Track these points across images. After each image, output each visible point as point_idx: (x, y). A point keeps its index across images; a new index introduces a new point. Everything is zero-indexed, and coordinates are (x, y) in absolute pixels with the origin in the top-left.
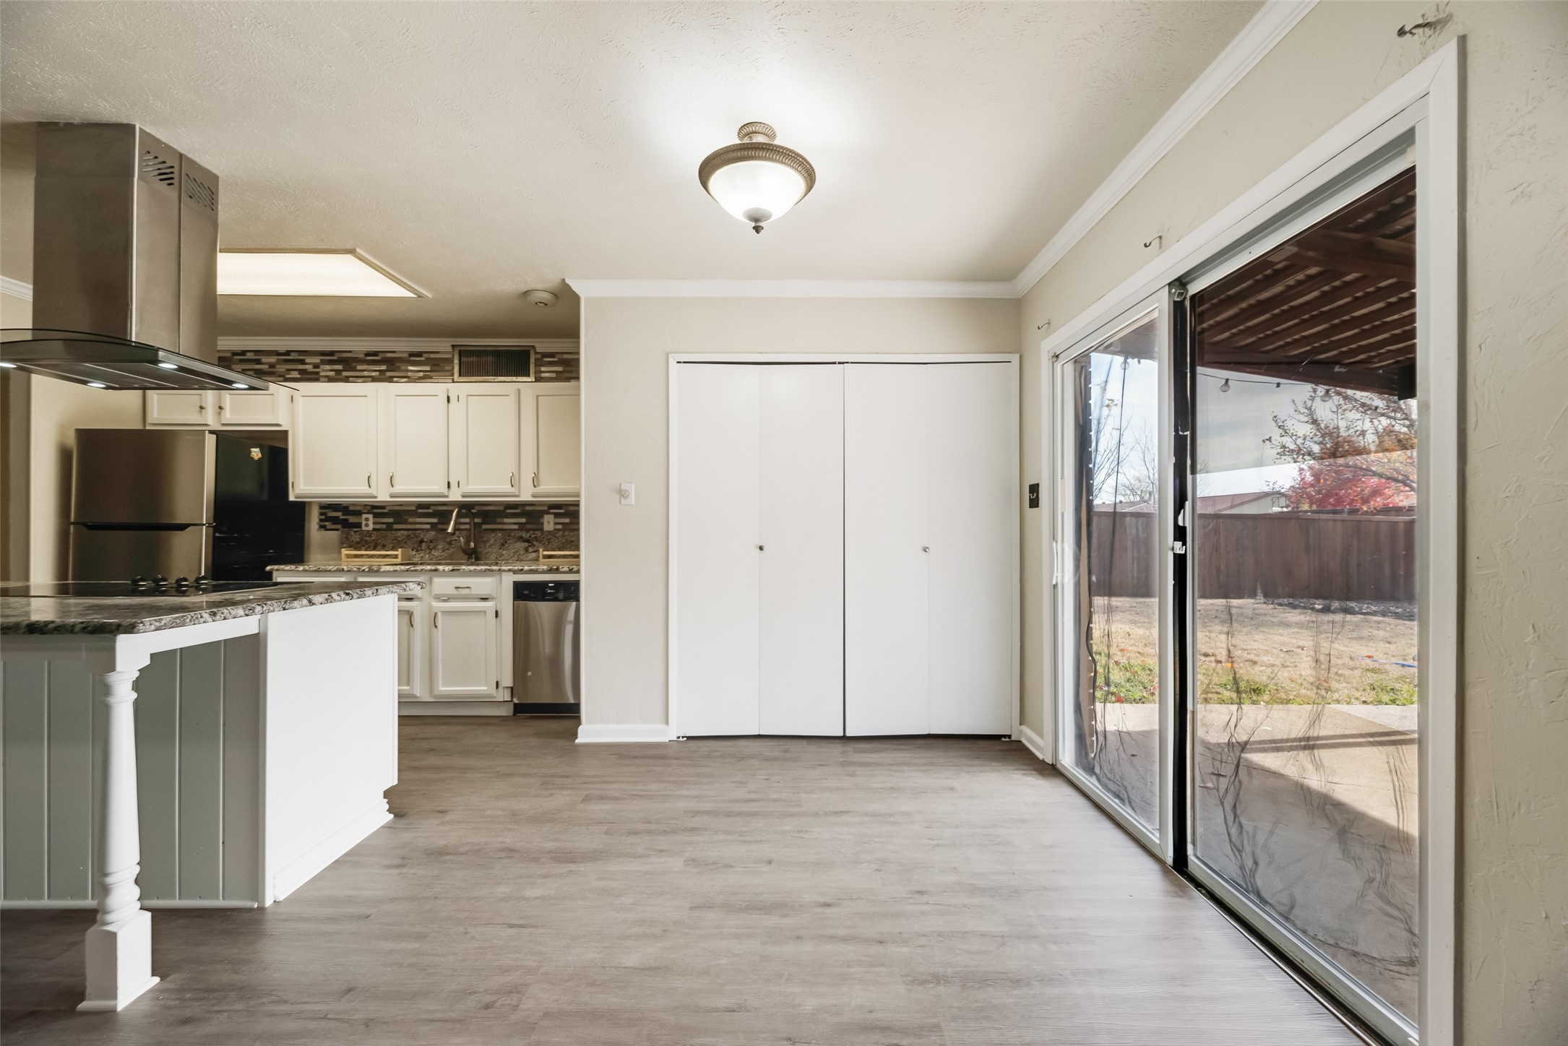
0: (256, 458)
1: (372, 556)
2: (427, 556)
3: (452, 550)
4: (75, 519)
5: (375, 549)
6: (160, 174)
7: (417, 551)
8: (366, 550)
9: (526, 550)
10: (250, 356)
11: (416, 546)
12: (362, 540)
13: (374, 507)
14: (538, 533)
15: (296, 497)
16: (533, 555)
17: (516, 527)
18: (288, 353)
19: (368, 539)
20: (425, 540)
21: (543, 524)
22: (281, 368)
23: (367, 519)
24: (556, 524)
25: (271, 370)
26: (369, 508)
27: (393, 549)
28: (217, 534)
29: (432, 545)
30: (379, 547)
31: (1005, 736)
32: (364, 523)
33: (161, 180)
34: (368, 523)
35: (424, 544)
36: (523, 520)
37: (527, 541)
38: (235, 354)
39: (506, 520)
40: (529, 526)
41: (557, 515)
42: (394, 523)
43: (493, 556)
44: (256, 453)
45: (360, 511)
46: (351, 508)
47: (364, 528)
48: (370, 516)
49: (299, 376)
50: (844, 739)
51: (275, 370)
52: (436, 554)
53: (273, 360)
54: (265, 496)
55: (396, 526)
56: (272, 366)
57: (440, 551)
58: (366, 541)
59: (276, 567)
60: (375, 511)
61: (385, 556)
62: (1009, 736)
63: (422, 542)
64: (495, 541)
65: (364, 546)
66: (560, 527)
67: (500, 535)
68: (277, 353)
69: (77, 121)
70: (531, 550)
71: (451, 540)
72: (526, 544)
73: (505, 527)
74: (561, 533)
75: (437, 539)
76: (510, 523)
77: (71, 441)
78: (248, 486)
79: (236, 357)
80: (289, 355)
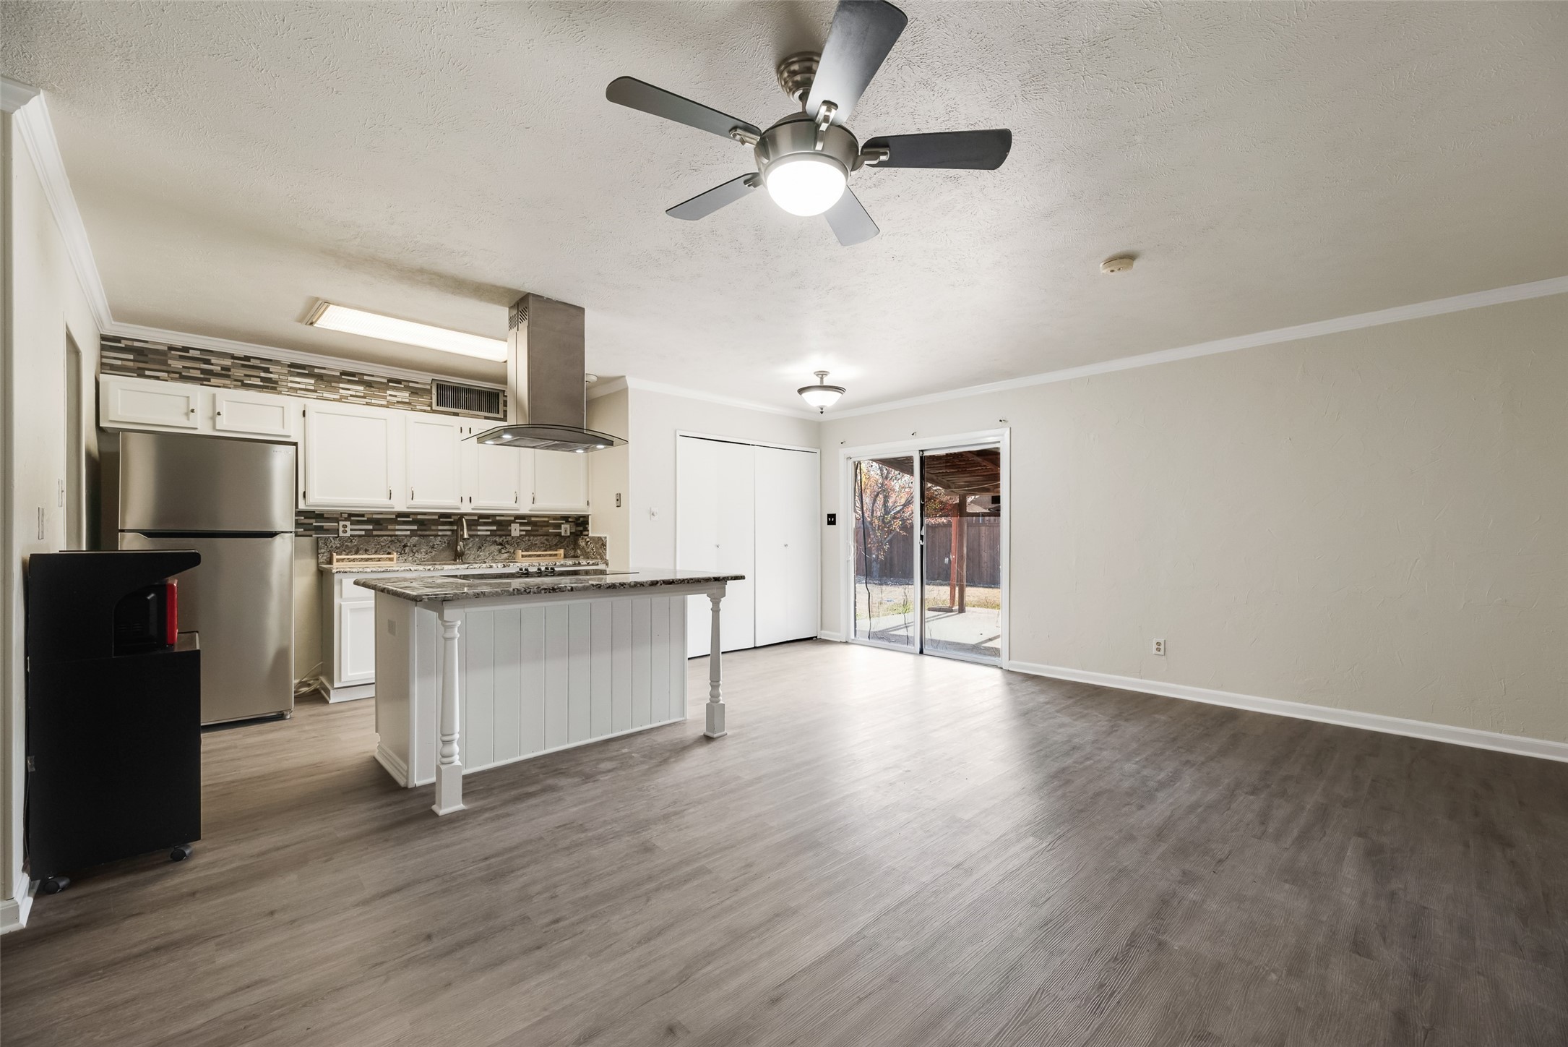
1: (354, 560)
2: (411, 558)
3: (434, 553)
5: (356, 553)
7: (401, 554)
8: (347, 555)
9: (500, 551)
10: (194, 353)
11: (399, 550)
12: (342, 545)
13: (350, 515)
14: (509, 538)
15: (308, 506)
16: (506, 555)
17: (489, 533)
18: (247, 358)
19: (349, 544)
20: (409, 545)
21: (510, 531)
22: (239, 373)
23: (345, 526)
24: (521, 531)
25: (223, 372)
26: (346, 516)
27: (376, 553)
29: (415, 548)
30: (360, 552)
31: (814, 637)
32: (341, 529)
34: (347, 529)
35: (407, 549)
36: (495, 528)
37: (501, 544)
38: (171, 348)
39: (479, 528)
40: (499, 533)
41: (521, 524)
42: (374, 530)
43: (472, 557)
45: (338, 518)
46: (325, 516)
47: (341, 534)
48: (348, 523)
49: (261, 384)
50: (755, 648)
51: (230, 373)
52: (419, 557)
53: (228, 362)
55: (375, 533)
56: (226, 369)
57: (424, 554)
58: (347, 546)
60: (352, 518)
61: (367, 560)
62: (816, 637)
63: (405, 546)
64: (473, 545)
65: (345, 551)
66: (524, 533)
67: (477, 540)
68: (233, 357)
70: (503, 551)
71: (434, 545)
72: (500, 547)
73: (479, 533)
74: (527, 538)
75: (420, 544)
76: (483, 530)
79: (173, 352)
80: (249, 361)
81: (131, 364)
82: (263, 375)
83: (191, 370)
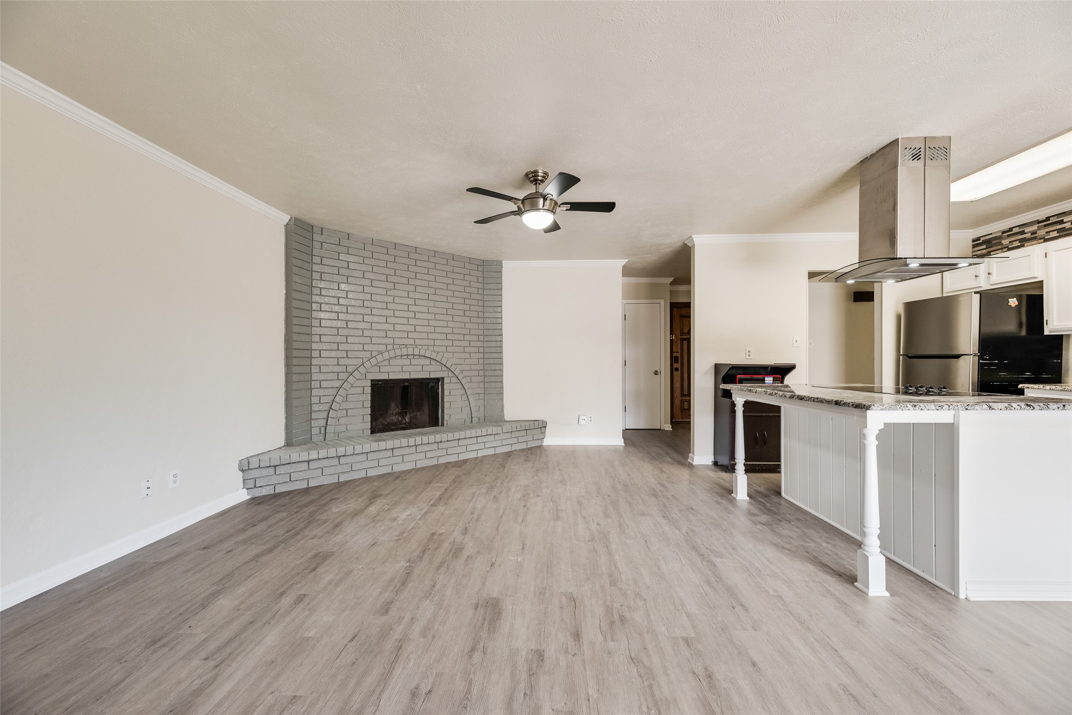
0: (1013, 305)
4: (903, 352)
6: (912, 157)
10: (1015, 230)
15: (1050, 332)
18: (1048, 219)
22: (1041, 233)
25: (1032, 236)
28: (981, 361)
33: (913, 160)
38: (1003, 232)
44: (1013, 302)
49: (1058, 234)
51: (1036, 235)
53: (1035, 228)
54: (1023, 333)
56: (1034, 233)
59: (1026, 385)
68: (1039, 222)
69: (874, 151)
77: (901, 311)
78: (1009, 326)
79: (1004, 235)
80: (1049, 220)
81: (984, 251)
82: (1059, 227)
83: (1014, 243)
